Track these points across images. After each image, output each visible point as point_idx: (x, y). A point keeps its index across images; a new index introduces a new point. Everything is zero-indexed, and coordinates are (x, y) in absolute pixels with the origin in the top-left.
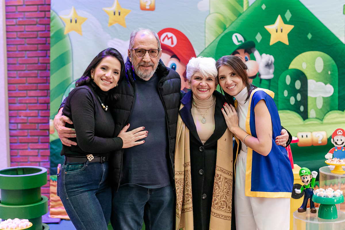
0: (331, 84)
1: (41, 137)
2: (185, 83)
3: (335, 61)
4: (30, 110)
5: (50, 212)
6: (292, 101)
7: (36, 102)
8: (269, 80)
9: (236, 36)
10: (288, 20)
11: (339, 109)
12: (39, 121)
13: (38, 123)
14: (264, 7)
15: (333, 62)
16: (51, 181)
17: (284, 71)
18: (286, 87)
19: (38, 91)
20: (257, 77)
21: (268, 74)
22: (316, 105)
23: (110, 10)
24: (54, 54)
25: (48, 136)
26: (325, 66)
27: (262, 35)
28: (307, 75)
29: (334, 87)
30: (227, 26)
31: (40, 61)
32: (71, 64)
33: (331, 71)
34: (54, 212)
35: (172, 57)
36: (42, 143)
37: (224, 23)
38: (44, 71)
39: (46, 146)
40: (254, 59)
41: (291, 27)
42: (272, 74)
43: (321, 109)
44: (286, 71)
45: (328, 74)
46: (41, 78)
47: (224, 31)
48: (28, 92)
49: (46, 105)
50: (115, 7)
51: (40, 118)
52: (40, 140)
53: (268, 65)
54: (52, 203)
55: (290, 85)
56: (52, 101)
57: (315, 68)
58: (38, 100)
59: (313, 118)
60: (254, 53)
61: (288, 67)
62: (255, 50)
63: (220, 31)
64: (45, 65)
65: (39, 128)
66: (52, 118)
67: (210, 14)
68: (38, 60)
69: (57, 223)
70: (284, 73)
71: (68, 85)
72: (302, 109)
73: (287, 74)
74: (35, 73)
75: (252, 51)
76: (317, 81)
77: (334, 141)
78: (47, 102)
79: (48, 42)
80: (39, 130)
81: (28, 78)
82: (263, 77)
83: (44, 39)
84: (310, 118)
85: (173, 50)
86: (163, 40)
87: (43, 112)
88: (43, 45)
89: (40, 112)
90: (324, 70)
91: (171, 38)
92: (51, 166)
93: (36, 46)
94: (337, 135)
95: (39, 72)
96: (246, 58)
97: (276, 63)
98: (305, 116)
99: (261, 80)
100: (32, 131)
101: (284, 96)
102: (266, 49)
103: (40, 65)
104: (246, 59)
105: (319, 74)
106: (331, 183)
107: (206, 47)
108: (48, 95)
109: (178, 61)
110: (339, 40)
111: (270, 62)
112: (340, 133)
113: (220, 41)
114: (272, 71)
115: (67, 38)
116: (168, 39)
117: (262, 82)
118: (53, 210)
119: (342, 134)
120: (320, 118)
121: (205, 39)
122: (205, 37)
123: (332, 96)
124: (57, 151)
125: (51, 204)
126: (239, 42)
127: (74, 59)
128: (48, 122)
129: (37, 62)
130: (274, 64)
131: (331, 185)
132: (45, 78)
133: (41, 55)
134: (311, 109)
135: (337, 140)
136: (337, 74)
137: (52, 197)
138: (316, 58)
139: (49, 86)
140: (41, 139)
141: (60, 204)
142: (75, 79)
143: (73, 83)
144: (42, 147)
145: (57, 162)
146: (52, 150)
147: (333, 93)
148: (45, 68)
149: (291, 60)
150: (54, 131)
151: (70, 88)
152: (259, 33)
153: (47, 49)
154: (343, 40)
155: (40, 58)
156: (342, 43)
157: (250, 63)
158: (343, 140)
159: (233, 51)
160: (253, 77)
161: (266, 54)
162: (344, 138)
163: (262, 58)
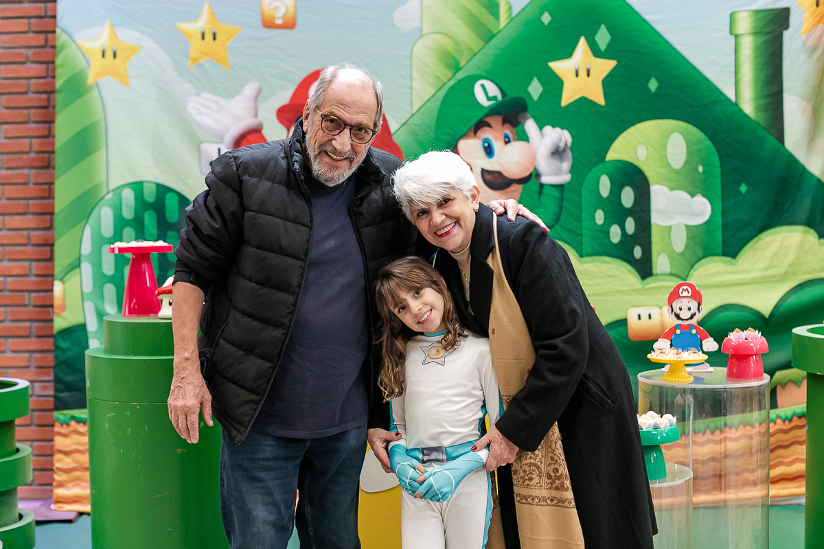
0: (704, 196)
1: (35, 324)
3: (713, 143)
4: (10, 260)
5: (54, 497)
6: (615, 234)
7: (25, 241)
8: (560, 187)
9: (483, 86)
10: (603, 47)
11: (724, 254)
12: (31, 287)
13: (30, 291)
14: (546, 18)
15: (709, 143)
16: (57, 424)
17: (595, 165)
18: (600, 202)
19: (30, 217)
20: (533, 179)
21: (558, 172)
22: (669, 244)
23: (194, 28)
24: (64, 130)
25: (51, 321)
26: (689, 153)
27: (542, 84)
28: (650, 173)
29: (711, 203)
30: (463, 63)
31: (35, 148)
32: (102, 152)
33: (703, 166)
34: (62, 498)
36: (38, 337)
37: (456, 56)
38: (42, 171)
39: (48, 344)
40: (525, 138)
41: (608, 65)
42: (566, 174)
43: (682, 254)
44: (600, 166)
45: (697, 171)
46: (37, 187)
47: (454, 74)
48: (7, 218)
49: (47, 248)
50: (203, 22)
51: (33, 279)
52: (34, 332)
53: (557, 153)
54: (59, 475)
55: (608, 197)
56: (59, 238)
57: (667, 158)
58: (29, 238)
59: (665, 274)
60: (524, 124)
61: (605, 158)
62: (526, 119)
63: (445, 74)
64: (46, 155)
65: (33, 303)
66: (60, 276)
67: (422, 36)
68: (31, 145)
69: (69, 521)
70: (594, 170)
71: (98, 199)
72: (638, 252)
73: (602, 174)
74: (23, 175)
75: (521, 120)
76: (672, 189)
77: (672, 310)
78: (50, 242)
79: (52, 104)
80: (31, 308)
81: (6, 187)
82: (545, 179)
83: (44, 96)
84: (657, 275)
87: (42, 264)
88: (39, 111)
89: (34, 264)
90: (687, 163)
92: (56, 390)
93: (26, 111)
94: (680, 297)
95: (33, 172)
96: (506, 136)
97: (575, 147)
98: (645, 269)
99: (542, 186)
100: (15, 309)
101: (596, 224)
102: (552, 114)
103: (33, 155)
104: (507, 140)
105: (676, 171)
106: (708, 427)
107: (414, 111)
108: (50, 228)
110: (722, 94)
111: (562, 145)
112: (685, 294)
113: (446, 96)
114: (566, 165)
115: (95, 93)
117: (545, 191)
118: (60, 492)
119: (689, 295)
120: (680, 274)
121: (411, 94)
122: (411, 88)
123: (707, 223)
124: (69, 354)
125: (56, 477)
126: (489, 99)
127: (111, 140)
128: (52, 290)
129: (27, 149)
130: (571, 149)
131: (708, 431)
132: (46, 187)
133: (37, 133)
134: (659, 254)
135: (681, 309)
136: (717, 171)
137: (59, 461)
138: (669, 134)
139: (52, 205)
140: (37, 328)
141: (78, 479)
142: (112, 186)
143: (109, 196)
144: (38, 346)
145: (70, 379)
146: (58, 353)
147: (711, 216)
148: (46, 162)
149: (611, 140)
150: (63, 308)
151: (101, 207)
152: (535, 79)
153: (49, 119)
154: (731, 94)
155: (34, 141)
156: (728, 100)
157: (517, 147)
158: (694, 309)
159: (475, 120)
160: (524, 181)
161: (554, 127)
162: (697, 304)
163: (542, 135)
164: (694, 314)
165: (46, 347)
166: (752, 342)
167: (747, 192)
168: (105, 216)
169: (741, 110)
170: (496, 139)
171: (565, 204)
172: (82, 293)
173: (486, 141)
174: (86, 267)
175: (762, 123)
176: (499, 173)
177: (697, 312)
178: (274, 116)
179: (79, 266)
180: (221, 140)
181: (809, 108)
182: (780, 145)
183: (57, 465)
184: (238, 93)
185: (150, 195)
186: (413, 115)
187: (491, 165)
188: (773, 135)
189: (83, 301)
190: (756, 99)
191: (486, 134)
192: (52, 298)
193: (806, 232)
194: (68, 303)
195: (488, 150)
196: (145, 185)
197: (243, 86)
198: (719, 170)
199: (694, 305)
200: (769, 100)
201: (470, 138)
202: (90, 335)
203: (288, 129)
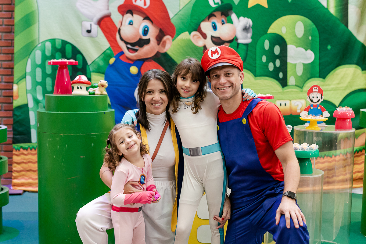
0: (311, 50)
1: (4, 105)
2: (158, 46)
3: (316, 27)
5: (12, 183)
6: (271, 67)
8: (247, 45)
11: (320, 77)
12: (2, 88)
15: (314, 26)
16: (14, 150)
17: (263, 35)
18: (264, 52)
19: (2, 55)
20: (234, 41)
21: (246, 38)
22: (295, 72)
24: (18, 14)
25: (12, 103)
26: (305, 31)
28: (287, 40)
29: (314, 54)
31: (5, 23)
32: (36, 25)
33: (311, 37)
34: (16, 184)
35: (144, 19)
36: (5, 110)
38: (8, 34)
39: (10, 114)
40: (231, 22)
42: (250, 39)
43: (301, 76)
44: (265, 36)
45: (309, 39)
46: (6, 41)
49: (10, 70)
51: (3, 84)
52: (3, 108)
53: (246, 29)
54: (15, 174)
55: (268, 50)
56: (16, 64)
57: (295, 33)
58: (1, 65)
59: (293, 85)
60: (231, 15)
61: (267, 31)
62: (232, 13)
64: (10, 27)
65: (3, 95)
66: (16, 82)
68: (3, 22)
69: (20, 194)
70: (262, 38)
71: (34, 47)
72: (281, 75)
73: (266, 39)
75: (230, 14)
76: (297, 47)
77: (309, 98)
78: (12, 67)
79: (13, 3)
80: (2, 97)
82: (240, 41)
84: (289, 86)
85: (146, 12)
86: (136, 1)
87: (8, 77)
88: (7, 6)
89: (4, 77)
90: (304, 35)
92: (14, 134)
94: (313, 92)
95: (4, 34)
96: (223, 21)
97: (254, 27)
98: (284, 83)
99: (238, 44)
101: (263, 62)
102: (244, 12)
103: (4, 26)
104: (223, 23)
105: (299, 39)
107: (181, 9)
108: (12, 60)
109: (151, 22)
110: (321, 4)
111: (248, 26)
112: (316, 90)
113: (195, 2)
114: (250, 35)
117: (240, 46)
118: (15, 181)
119: (317, 91)
120: (300, 86)
121: (180, 1)
123: (313, 62)
124: (20, 118)
125: (14, 174)
126: (215, 4)
127: (40, 19)
128: (12, 89)
130: (252, 28)
132: (10, 41)
133: (6, 17)
134: (290, 76)
135: (313, 97)
136: (318, 39)
137: (15, 167)
138: (296, 22)
139: (13, 50)
141: (23, 175)
142: (41, 41)
143: (39, 45)
144: (5, 115)
145: (20, 129)
146: (15, 117)
147: (314, 60)
148: (10, 30)
149: (270, 24)
150: (18, 97)
151: (36, 50)
153: (12, 10)
154: (325, 4)
155: (5, 20)
156: (323, 7)
157: (227, 26)
158: (319, 98)
159: (209, 14)
160: (230, 42)
161: (244, 17)
162: (321, 95)
163: (239, 21)
164: (319, 100)
165: (9, 115)
166: (347, 113)
167: (331, 49)
168: (38, 54)
169: (329, 12)
170: (218, 22)
171: (249, 53)
172: (27, 90)
173: (213, 23)
174: (29, 78)
175: (338, 17)
176: (219, 38)
177: (321, 99)
178: (116, 10)
179: (25, 77)
180: (92, 20)
181: (360, 11)
182: (346, 28)
183: (14, 169)
185: (58, 45)
186: (180, 10)
187: (216, 34)
188: (343, 23)
189: (27, 93)
190: (336, 7)
191: (213, 20)
192: (12, 93)
193: (356, 68)
194: (20, 94)
195: (214, 27)
196: (57, 41)
199: (319, 95)
200: (341, 7)
201: (206, 21)
202: (30, 109)
203: (123, 16)
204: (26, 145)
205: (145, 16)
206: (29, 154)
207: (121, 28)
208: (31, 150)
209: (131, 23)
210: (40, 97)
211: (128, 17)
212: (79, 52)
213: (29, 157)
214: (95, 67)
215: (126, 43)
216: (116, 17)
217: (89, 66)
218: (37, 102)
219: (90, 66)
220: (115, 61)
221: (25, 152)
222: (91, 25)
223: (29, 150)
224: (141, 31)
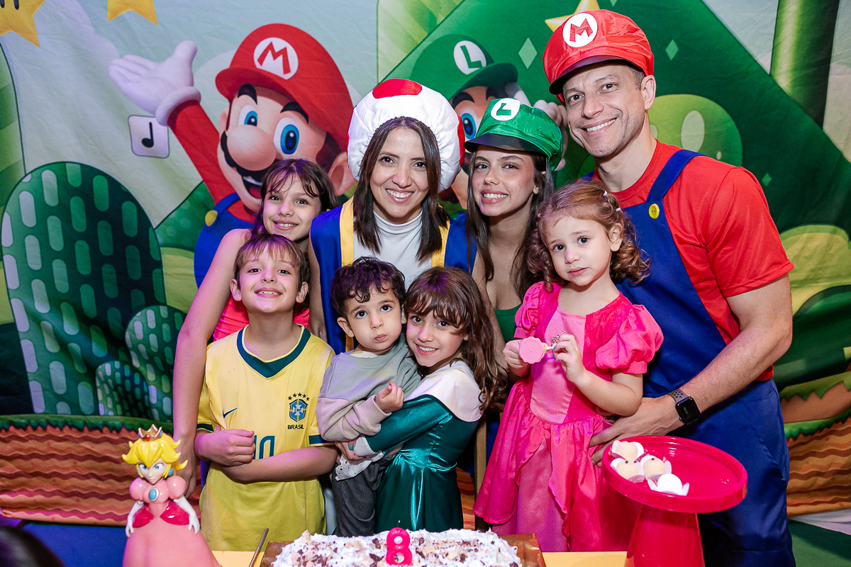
3: (738, 124)
9: (464, 48)
10: (613, 0)
15: (732, 124)
26: (708, 136)
27: (536, 46)
30: (440, 18)
32: (14, 126)
33: (723, 151)
35: (282, 111)
37: (432, 9)
57: (680, 141)
60: (512, 97)
62: (515, 90)
63: (419, 33)
71: (16, 183)
75: (509, 92)
85: (289, 88)
86: (261, 60)
90: (704, 147)
91: (284, 52)
109: (305, 120)
110: (755, 62)
113: (419, 62)
116: (275, 56)
121: (377, 57)
122: (377, 50)
126: (471, 65)
127: (23, 113)
136: (739, 159)
138: (686, 113)
141: (23, 484)
142: (30, 168)
143: (27, 179)
151: (20, 192)
152: (528, 40)
154: (765, 62)
156: (761, 69)
159: (453, 92)
161: (548, 102)
167: (771, 184)
168: (25, 200)
169: (775, 83)
170: (478, 115)
172: (8, 289)
173: (467, 117)
174: (10, 262)
175: (799, 99)
179: (1, 257)
180: (153, 113)
182: (818, 127)
184: (169, 54)
185: (75, 179)
188: (810, 115)
189: (10, 299)
190: (795, 69)
191: (466, 108)
193: (835, 233)
195: (468, 129)
196: (69, 167)
197: (174, 47)
198: (741, 157)
200: (811, 71)
202: (21, 336)
203: (231, 101)
204: (22, 418)
205: (287, 101)
206: (30, 438)
207: (227, 133)
208: (35, 429)
209: (251, 120)
210: (42, 308)
211: (244, 104)
212: (129, 197)
213: (31, 444)
214: (170, 231)
215: (243, 172)
216: (214, 104)
217: (154, 230)
218: (35, 318)
219: (156, 231)
220: (218, 218)
221: (21, 434)
222: (151, 124)
223: (29, 428)
224: (278, 142)
